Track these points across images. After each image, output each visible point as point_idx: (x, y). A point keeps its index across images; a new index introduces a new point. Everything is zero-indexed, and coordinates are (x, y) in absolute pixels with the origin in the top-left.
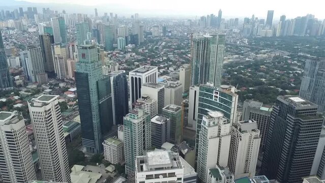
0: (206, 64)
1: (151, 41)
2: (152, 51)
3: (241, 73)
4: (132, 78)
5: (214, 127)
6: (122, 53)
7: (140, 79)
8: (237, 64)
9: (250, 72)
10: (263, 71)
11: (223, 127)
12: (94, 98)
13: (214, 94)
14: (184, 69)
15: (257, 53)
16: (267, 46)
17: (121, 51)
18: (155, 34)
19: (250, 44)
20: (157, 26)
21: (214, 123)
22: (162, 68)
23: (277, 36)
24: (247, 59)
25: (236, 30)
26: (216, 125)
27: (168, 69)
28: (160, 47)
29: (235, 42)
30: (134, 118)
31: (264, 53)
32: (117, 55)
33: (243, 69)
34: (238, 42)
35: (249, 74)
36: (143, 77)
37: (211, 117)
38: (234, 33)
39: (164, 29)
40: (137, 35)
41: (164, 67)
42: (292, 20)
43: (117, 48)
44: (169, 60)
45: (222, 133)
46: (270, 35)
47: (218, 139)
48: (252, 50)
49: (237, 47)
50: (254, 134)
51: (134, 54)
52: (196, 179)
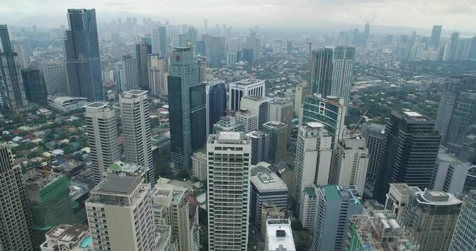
1: (270, 59)
2: (269, 69)
3: (380, 101)
4: (233, 90)
5: (313, 139)
6: (231, 70)
7: (241, 92)
8: (378, 89)
9: (391, 101)
10: (410, 100)
11: (323, 140)
12: (186, 105)
13: (320, 107)
14: (301, 89)
15: (408, 79)
16: (425, 71)
17: (230, 68)
18: (276, 51)
19: (402, 68)
20: (280, 41)
21: (312, 134)
22: (278, 89)
23: (444, 59)
24: (393, 85)
25: (387, 51)
26: (316, 136)
27: (285, 90)
28: (281, 66)
29: (383, 65)
30: (225, 126)
31: (418, 80)
32: (224, 72)
33: (384, 96)
34: (386, 65)
35: (390, 103)
36: (246, 90)
37: (310, 127)
38: (384, 54)
39: (289, 44)
40: (252, 50)
41: (281, 88)
42: (468, 40)
43: (225, 65)
44: (288, 80)
45: (322, 147)
46: (433, 58)
47: (316, 153)
48: (403, 75)
49: (383, 70)
50: (361, 152)
51: (245, 72)
52: (286, 195)
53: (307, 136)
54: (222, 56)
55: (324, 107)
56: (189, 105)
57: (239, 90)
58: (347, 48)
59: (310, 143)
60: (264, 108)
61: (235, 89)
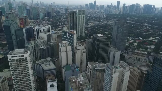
0: (75, 24)
1: (58, 16)
2: (57, 20)
3: (97, 30)
4: (37, 30)
5: (64, 47)
6: (41, 21)
7: (40, 30)
8: (97, 26)
9: (101, 29)
10: (108, 29)
11: (68, 47)
12: (14, 37)
13: (68, 34)
14: (67, 27)
15: (108, 21)
16: (114, 18)
17: (41, 20)
18: (61, 12)
19: (107, 17)
20: (62, 8)
21: (64, 45)
22: (60, 28)
23: (121, 13)
24: (102, 24)
25: (102, 11)
26: (65, 46)
27: (63, 28)
28: (62, 18)
29: (100, 16)
30: (30, 45)
31: (112, 21)
32: (39, 22)
33: (99, 28)
34: (101, 16)
35: (101, 30)
36: (42, 29)
37: (62, 43)
38: (101, 12)
39: (66, 9)
40: (50, 12)
41: (61, 27)
42: (128, 6)
43: (39, 18)
44: (64, 24)
45: (68, 50)
46: (117, 13)
47: (66, 53)
48: (106, 20)
49: (100, 18)
50: (83, 51)
51: (47, 21)
52: (56, 70)
53: (62, 47)
54: (39, 15)
55: (69, 35)
56: (15, 37)
57: (39, 29)
58: (82, 11)
59: (63, 49)
60: (49, 36)
61: (37, 29)
